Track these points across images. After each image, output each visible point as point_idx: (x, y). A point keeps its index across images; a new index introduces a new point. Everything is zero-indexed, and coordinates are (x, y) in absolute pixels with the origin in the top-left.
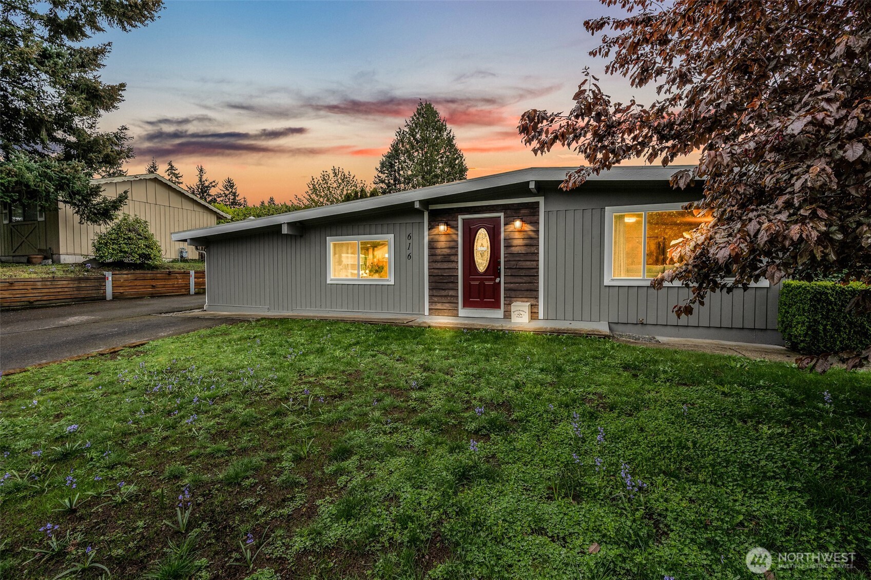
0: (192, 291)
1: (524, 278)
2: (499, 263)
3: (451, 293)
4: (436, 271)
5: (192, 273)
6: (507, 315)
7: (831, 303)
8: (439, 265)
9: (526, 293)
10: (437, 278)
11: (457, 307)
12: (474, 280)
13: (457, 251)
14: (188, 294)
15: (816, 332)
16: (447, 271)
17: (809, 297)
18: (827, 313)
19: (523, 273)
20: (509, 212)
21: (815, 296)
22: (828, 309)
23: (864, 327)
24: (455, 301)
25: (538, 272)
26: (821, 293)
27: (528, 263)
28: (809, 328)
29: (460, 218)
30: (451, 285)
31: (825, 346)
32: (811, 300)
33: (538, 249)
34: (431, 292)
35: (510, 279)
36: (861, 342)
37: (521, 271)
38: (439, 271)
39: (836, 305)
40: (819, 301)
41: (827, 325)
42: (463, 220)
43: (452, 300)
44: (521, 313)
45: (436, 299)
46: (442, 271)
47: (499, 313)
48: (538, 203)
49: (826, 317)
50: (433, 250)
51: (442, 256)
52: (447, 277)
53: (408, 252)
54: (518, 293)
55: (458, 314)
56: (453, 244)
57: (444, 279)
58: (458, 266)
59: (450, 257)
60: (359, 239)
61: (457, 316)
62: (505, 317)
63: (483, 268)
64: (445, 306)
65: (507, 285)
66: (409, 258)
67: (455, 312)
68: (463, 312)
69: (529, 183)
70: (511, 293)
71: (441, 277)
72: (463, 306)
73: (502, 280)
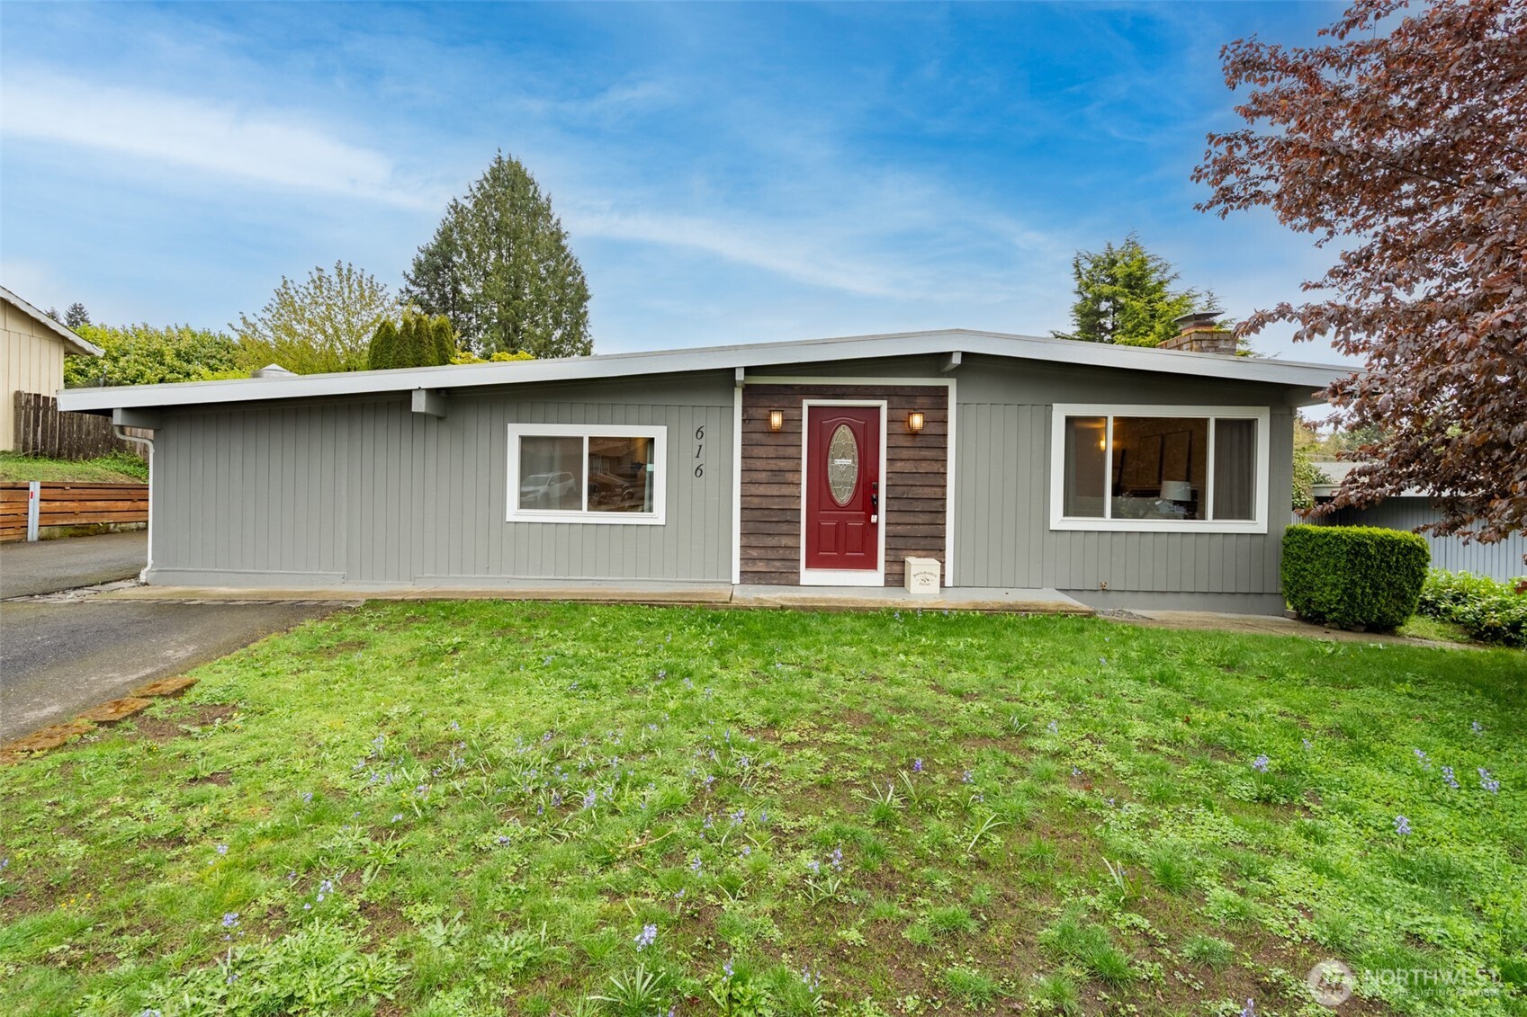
0: (33, 532)
1: (921, 515)
2: (876, 489)
3: (785, 541)
4: (756, 500)
5: (35, 488)
6: (897, 579)
7: (1369, 557)
8: (762, 490)
9: (923, 542)
10: (758, 513)
11: (798, 568)
12: (829, 518)
13: (800, 465)
14: (22, 541)
15: (1352, 597)
16: (777, 500)
17: (1345, 549)
18: (1366, 571)
19: (920, 506)
20: (895, 399)
21: (1353, 548)
22: (1367, 566)
23: (1403, 590)
24: (793, 556)
25: (944, 506)
26: (1359, 544)
27: (927, 490)
28: (1344, 591)
29: (806, 403)
30: (784, 528)
31: (1360, 616)
32: (1348, 552)
33: (945, 467)
34: (745, 540)
35: (896, 518)
36: (1398, 609)
37: (915, 503)
38: (764, 500)
39: (1375, 559)
40: (1357, 554)
41: (1365, 587)
42: (810, 408)
43: (788, 554)
44: (929, 577)
45: (754, 553)
46: (770, 500)
47: (876, 577)
48: (946, 388)
49: (1365, 577)
50: (749, 461)
51: (770, 473)
52: (779, 512)
53: (697, 463)
54: (911, 541)
55: (799, 581)
56: (791, 451)
57: (771, 516)
58: (800, 492)
59: (784, 476)
60: (586, 431)
61: (797, 584)
62: (888, 584)
63: (843, 497)
64: (774, 566)
65: (890, 528)
66: (698, 473)
67: (793, 577)
68: (808, 576)
69: (950, 354)
70: (900, 543)
71: (766, 512)
72: (808, 566)
73: (881, 518)
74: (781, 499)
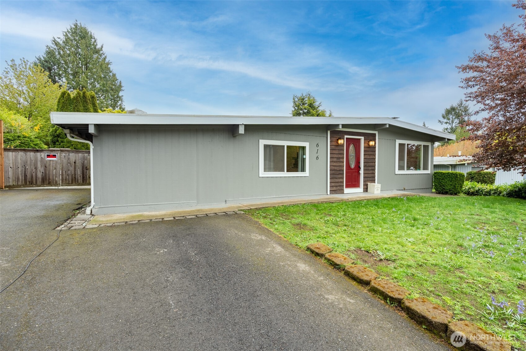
1: (370, 171)
2: (360, 163)
3: (340, 180)
4: (333, 167)
6: (366, 189)
8: (335, 164)
9: (371, 179)
10: (334, 171)
11: (343, 188)
12: (350, 172)
13: (343, 156)
16: (338, 167)
19: (369, 168)
20: (366, 137)
24: (342, 185)
25: (375, 168)
27: (371, 163)
30: (340, 176)
33: (375, 157)
34: (331, 180)
35: (365, 172)
38: (335, 167)
42: (346, 138)
44: (378, 188)
45: (333, 184)
47: (360, 190)
48: (376, 134)
50: (331, 154)
51: (337, 159)
52: (339, 171)
53: (317, 155)
54: (368, 178)
55: (344, 192)
56: (341, 152)
57: (337, 172)
58: (344, 165)
59: (340, 159)
60: (286, 143)
61: (343, 193)
62: (364, 191)
63: (353, 166)
64: (338, 188)
65: (364, 175)
66: (317, 159)
67: (342, 191)
68: (346, 190)
69: (386, 124)
70: (366, 179)
71: (336, 171)
72: (346, 188)
73: (362, 172)
74: (339, 167)
